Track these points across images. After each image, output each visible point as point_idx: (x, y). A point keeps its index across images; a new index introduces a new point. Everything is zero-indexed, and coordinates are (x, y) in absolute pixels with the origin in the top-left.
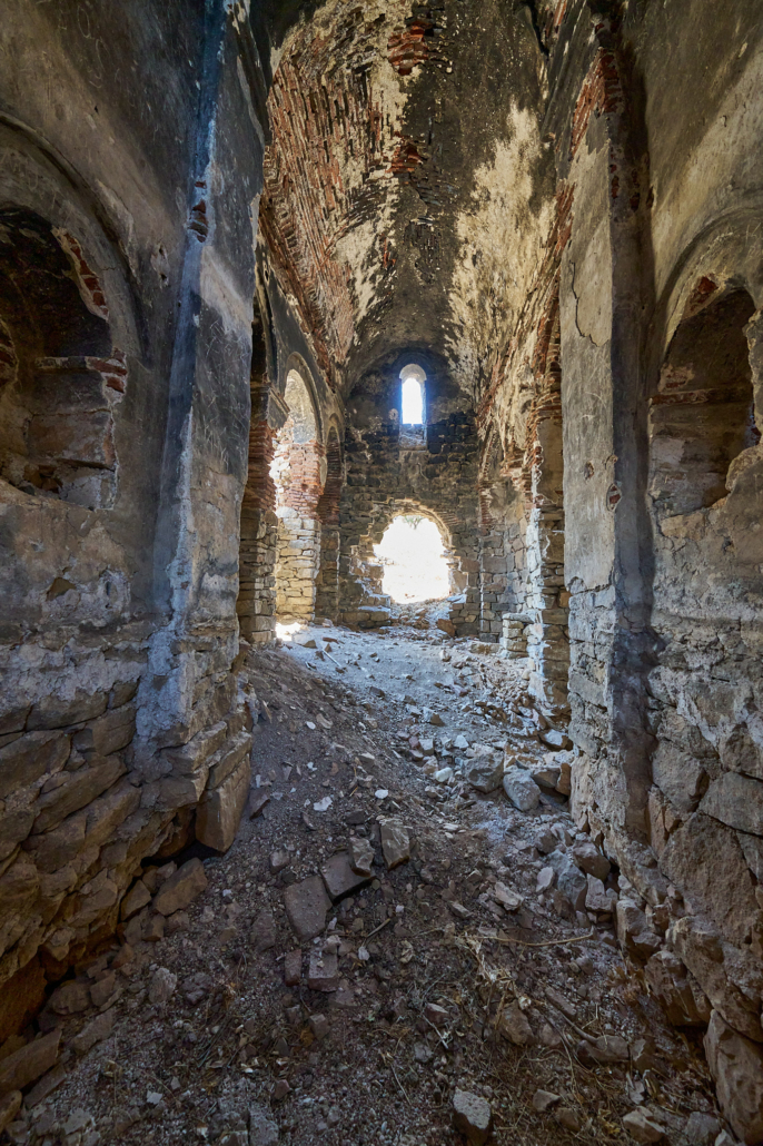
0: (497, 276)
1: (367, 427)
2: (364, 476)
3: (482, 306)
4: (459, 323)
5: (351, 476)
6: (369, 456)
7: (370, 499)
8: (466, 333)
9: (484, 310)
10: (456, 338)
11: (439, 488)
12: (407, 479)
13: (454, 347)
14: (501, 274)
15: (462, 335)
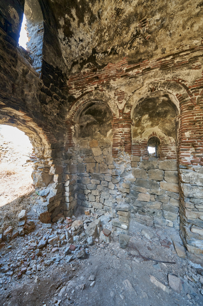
0: (158, 16)
3: (128, 22)
4: (96, 14)
8: (95, 25)
9: (128, 26)
10: (81, 20)
13: (74, 24)
14: (162, 19)
15: (90, 24)
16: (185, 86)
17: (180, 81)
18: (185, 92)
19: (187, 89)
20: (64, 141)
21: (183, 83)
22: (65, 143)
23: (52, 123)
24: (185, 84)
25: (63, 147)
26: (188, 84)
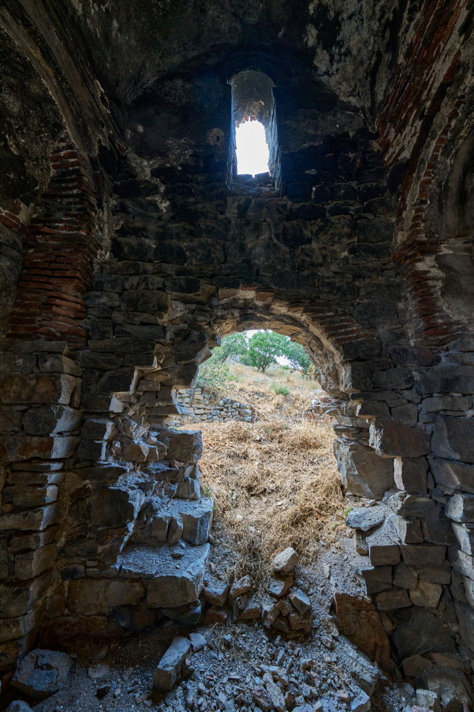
1: (163, 154)
2: (151, 243)
5: (122, 240)
6: (164, 205)
7: (163, 289)
11: (312, 265)
12: (242, 248)
20: (407, 325)
22: (410, 333)
23: (334, 284)
25: (405, 350)
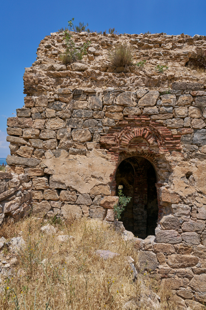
16: (137, 163)
17: (135, 159)
18: (137, 166)
19: (138, 164)
21: (136, 161)
24: (137, 162)
26: (139, 162)
